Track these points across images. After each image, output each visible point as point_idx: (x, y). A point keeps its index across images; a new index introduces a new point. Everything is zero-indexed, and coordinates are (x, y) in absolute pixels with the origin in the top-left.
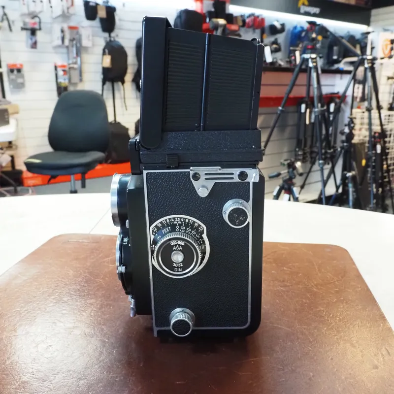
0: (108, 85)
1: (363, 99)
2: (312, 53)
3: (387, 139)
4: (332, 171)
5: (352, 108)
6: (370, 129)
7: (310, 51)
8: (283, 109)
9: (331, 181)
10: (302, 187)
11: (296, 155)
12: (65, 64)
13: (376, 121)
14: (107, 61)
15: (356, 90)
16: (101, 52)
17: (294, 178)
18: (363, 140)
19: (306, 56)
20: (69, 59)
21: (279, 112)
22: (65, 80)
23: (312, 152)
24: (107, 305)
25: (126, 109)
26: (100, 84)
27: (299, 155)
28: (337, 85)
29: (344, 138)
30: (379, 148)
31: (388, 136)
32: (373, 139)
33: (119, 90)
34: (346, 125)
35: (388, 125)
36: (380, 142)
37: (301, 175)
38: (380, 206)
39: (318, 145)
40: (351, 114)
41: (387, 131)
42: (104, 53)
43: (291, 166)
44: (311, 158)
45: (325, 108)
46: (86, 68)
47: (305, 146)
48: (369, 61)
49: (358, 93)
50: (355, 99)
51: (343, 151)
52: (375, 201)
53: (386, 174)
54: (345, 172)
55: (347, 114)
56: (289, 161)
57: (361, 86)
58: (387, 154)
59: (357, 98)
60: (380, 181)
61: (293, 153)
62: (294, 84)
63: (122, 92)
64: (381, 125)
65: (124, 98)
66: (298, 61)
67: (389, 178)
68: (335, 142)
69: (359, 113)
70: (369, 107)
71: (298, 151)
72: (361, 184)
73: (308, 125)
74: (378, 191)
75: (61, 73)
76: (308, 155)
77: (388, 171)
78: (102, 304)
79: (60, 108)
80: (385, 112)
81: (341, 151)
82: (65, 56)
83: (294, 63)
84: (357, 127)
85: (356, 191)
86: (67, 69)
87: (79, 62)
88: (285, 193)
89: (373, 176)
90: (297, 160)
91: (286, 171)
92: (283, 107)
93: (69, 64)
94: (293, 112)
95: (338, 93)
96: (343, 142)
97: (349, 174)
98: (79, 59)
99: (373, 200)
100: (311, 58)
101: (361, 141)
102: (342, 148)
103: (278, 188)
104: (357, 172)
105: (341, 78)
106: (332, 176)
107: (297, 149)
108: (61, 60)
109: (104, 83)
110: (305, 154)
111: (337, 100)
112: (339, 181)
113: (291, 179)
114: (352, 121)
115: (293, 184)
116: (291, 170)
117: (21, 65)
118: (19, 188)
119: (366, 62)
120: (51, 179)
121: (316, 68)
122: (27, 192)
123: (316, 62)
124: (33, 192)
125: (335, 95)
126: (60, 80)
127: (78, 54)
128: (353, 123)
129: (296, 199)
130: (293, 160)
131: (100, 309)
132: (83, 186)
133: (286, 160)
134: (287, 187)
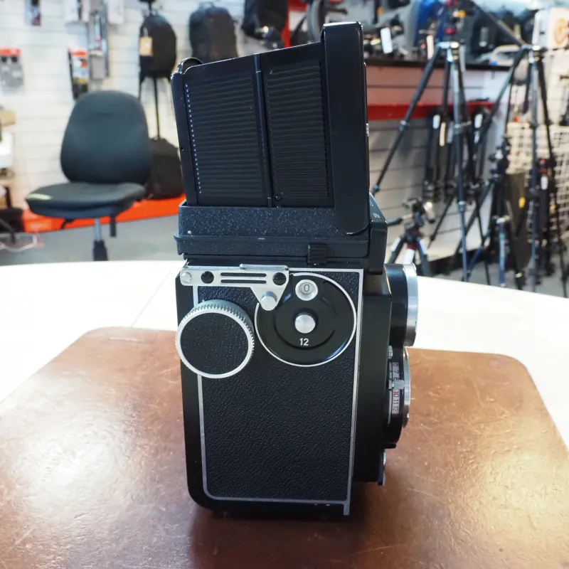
0: (148, 82)
1: (526, 107)
2: (452, 40)
3: (557, 169)
4: (477, 214)
5: (507, 121)
6: (534, 153)
7: (449, 37)
8: (409, 124)
9: (475, 228)
10: (433, 238)
11: (425, 191)
12: (84, 49)
13: (542, 142)
14: (146, 47)
15: (514, 95)
16: (137, 31)
17: (422, 226)
18: (521, 169)
19: (444, 45)
20: (89, 42)
21: (401, 129)
22: (83, 74)
23: (447, 187)
24: (165, 449)
26: (137, 80)
27: (429, 191)
28: (487, 87)
29: (494, 166)
30: (545, 182)
31: (559, 163)
33: (165, 90)
34: (498, 148)
35: (559, 147)
36: (546, 173)
37: (432, 222)
38: (543, 266)
40: (506, 132)
41: (557, 157)
42: (142, 35)
43: (418, 209)
44: (447, 195)
45: (469, 123)
46: (115, 56)
47: (438, 178)
48: (536, 54)
49: (519, 94)
50: (511, 108)
51: (493, 186)
53: (553, 220)
54: (495, 217)
55: (500, 130)
56: (414, 202)
57: (523, 89)
58: (556, 190)
59: (514, 106)
60: (545, 230)
61: (420, 188)
62: (425, 86)
63: (169, 92)
64: (550, 147)
66: (431, 53)
67: (558, 225)
68: (481, 172)
69: (517, 128)
70: (533, 121)
71: (428, 185)
72: (518, 234)
73: (442, 147)
74: (541, 243)
75: (77, 63)
76: (442, 191)
77: (557, 214)
78: (157, 447)
79: (78, 118)
80: (555, 129)
81: (489, 187)
82: (84, 38)
83: (424, 53)
84: (514, 149)
85: (510, 244)
86: (86, 57)
87: (104, 47)
88: (408, 248)
89: (535, 222)
90: (426, 199)
91: (410, 216)
92: (407, 121)
93: (90, 50)
94: (423, 128)
95: (487, 100)
96: (493, 172)
97: (501, 220)
98: (104, 43)
100: (450, 48)
101: (519, 172)
102: (491, 181)
103: (397, 241)
104: (512, 217)
105: (493, 78)
106: (476, 222)
107: (426, 183)
108: (76, 43)
109: (142, 80)
110: (436, 190)
111: (487, 111)
112: (485, 230)
113: (417, 227)
114: (507, 142)
115: (420, 235)
116: (417, 214)
117: (18, 51)
118: (18, 236)
119: (531, 54)
120: (66, 223)
121: (457, 63)
122: (30, 240)
123: (458, 55)
124: (38, 241)
125: (484, 103)
126: (77, 74)
127: (103, 34)
128: (509, 144)
129: (424, 257)
130: (420, 199)
131: (155, 455)
132: (113, 233)
133: (410, 200)
134: (412, 240)
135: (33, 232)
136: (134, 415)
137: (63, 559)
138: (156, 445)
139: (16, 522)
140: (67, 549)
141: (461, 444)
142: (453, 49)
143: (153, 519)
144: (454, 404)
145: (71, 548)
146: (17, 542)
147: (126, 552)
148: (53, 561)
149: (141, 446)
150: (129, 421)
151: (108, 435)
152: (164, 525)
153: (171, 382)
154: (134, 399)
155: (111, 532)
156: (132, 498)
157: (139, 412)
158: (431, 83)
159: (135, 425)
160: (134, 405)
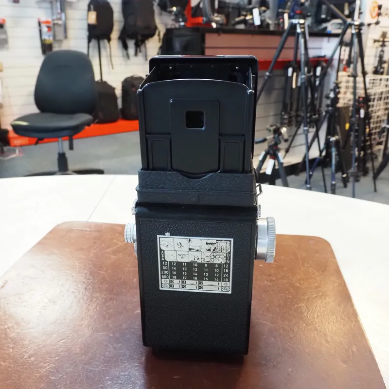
0: (94, 43)
1: (349, 62)
2: (300, 18)
3: (371, 103)
4: (316, 135)
5: (338, 71)
6: (354, 93)
7: (298, 16)
8: (271, 75)
9: (315, 144)
10: (287, 151)
11: (282, 119)
12: (50, 20)
13: (360, 85)
14: (93, 18)
15: (342, 53)
16: (86, 7)
17: (279, 144)
18: (347, 104)
19: (295, 21)
20: (53, 14)
21: (266, 78)
22: (49, 36)
23: (297, 116)
24: (111, 299)
25: (113, 68)
26: (86, 41)
27: (285, 119)
28: (326, 48)
29: (329, 102)
30: (362, 113)
31: (372, 100)
32: (357, 103)
33: (105, 48)
34: (331, 90)
35: (372, 88)
36: (363, 107)
37: (286, 141)
38: (361, 169)
39: (304, 108)
40: (337, 79)
41: (371, 95)
42: (89, 9)
43: (277, 132)
44: (297, 122)
45: (312, 74)
46: (71, 25)
47: (291, 110)
48: (357, 27)
49: (345, 56)
50: (341, 62)
51: (328, 115)
52: (356, 164)
53: (368, 138)
54: (329, 137)
55: (333, 79)
56: (274, 127)
57: (348, 49)
58: (370, 118)
59: (343, 60)
60: (362, 145)
61: (279, 117)
62: (282, 47)
63: (108, 49)
64: (365, 89)
65: (111, 56)
66: (286, 26)
67: (371, 142)
68: (320, 106)
69: (345, 76)
70: (354, 73)
71: (284, 115)
72: (344, 147)
73: (294, 89)
74: (359, 154)
75: (45, 29)
76: (294, 119)
77: (370, 134)
78: (106, 298)
79: (45, 68)
80: (370, 77)
81: (325, 116)
82: (49, 11)
83: (282, 25)
84: (342, 90)
85: (339, 154)
86: (51, 25)
87: (63, 18)
88: (270, 158)
89: (356, 140)
90: (282, 125)
91: (272, 136)
92: (270, 73)
93: (53, 20)
94: (280, 76)
95: (324, 57)
96: (328, 106)
97: (333, 139)
98: (63, 15)
99: (355, 163)
100: (299, 23)
101: (346, 105)
102: (327, 112)
103: (263, 153)
104: (340, 137)
105: (328, 41)
106: (316, 140)
107: (283, 113)
108: (44, 15)
109: (89, 41)
110: (290, 117)
111: (324, 64)
112: (322, 146)
113: (276, 144)
114: (337, 86)
115: (278, 150)
116: (277, 135)
117: (4, 21)
118: (6, 148)
119: (353, 27)
120: (39, 141)
121: (304, 33)
122: (14, 152)
123: (304, 28)
124: (19, 152)
125: (322, 59)
126: (45, 37)
127: (63, 10)
128: (339, 88)
129: (281, 164)
130: (279, 125)
131: (104, 303)
132: (71, 148)
133: (272, 126)
134: (272, 153)
135: (15, 146)
136: (91, 278)
137: (54, 366)
138: (105, 297)
139: (23, 345)
140: (56, 360)
141: (289, 293)
142: (301, 24)
143: (106, 341)
144: (286, 268)
145: (58, 359)
146: (26, 357)
147: (91, 361)
148: (48, 367)
149: (96, 298)
150: (88, 282)
151: (76, 291)
152: (112, 345)
153: (112, 257)
154: (90, 268)
155: (81, 349)
156: (92, 329)
157: (94, 276)
158: (287, 45)
159: (91, 284)
160: (90, 272)
